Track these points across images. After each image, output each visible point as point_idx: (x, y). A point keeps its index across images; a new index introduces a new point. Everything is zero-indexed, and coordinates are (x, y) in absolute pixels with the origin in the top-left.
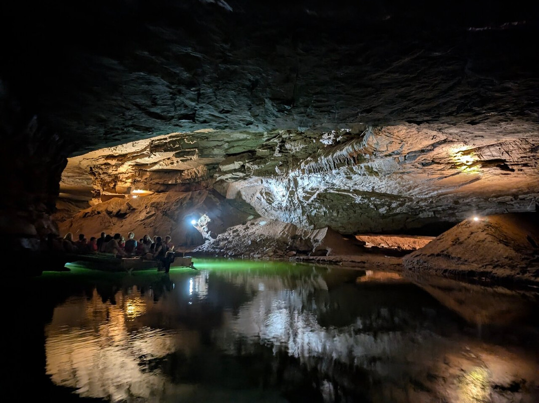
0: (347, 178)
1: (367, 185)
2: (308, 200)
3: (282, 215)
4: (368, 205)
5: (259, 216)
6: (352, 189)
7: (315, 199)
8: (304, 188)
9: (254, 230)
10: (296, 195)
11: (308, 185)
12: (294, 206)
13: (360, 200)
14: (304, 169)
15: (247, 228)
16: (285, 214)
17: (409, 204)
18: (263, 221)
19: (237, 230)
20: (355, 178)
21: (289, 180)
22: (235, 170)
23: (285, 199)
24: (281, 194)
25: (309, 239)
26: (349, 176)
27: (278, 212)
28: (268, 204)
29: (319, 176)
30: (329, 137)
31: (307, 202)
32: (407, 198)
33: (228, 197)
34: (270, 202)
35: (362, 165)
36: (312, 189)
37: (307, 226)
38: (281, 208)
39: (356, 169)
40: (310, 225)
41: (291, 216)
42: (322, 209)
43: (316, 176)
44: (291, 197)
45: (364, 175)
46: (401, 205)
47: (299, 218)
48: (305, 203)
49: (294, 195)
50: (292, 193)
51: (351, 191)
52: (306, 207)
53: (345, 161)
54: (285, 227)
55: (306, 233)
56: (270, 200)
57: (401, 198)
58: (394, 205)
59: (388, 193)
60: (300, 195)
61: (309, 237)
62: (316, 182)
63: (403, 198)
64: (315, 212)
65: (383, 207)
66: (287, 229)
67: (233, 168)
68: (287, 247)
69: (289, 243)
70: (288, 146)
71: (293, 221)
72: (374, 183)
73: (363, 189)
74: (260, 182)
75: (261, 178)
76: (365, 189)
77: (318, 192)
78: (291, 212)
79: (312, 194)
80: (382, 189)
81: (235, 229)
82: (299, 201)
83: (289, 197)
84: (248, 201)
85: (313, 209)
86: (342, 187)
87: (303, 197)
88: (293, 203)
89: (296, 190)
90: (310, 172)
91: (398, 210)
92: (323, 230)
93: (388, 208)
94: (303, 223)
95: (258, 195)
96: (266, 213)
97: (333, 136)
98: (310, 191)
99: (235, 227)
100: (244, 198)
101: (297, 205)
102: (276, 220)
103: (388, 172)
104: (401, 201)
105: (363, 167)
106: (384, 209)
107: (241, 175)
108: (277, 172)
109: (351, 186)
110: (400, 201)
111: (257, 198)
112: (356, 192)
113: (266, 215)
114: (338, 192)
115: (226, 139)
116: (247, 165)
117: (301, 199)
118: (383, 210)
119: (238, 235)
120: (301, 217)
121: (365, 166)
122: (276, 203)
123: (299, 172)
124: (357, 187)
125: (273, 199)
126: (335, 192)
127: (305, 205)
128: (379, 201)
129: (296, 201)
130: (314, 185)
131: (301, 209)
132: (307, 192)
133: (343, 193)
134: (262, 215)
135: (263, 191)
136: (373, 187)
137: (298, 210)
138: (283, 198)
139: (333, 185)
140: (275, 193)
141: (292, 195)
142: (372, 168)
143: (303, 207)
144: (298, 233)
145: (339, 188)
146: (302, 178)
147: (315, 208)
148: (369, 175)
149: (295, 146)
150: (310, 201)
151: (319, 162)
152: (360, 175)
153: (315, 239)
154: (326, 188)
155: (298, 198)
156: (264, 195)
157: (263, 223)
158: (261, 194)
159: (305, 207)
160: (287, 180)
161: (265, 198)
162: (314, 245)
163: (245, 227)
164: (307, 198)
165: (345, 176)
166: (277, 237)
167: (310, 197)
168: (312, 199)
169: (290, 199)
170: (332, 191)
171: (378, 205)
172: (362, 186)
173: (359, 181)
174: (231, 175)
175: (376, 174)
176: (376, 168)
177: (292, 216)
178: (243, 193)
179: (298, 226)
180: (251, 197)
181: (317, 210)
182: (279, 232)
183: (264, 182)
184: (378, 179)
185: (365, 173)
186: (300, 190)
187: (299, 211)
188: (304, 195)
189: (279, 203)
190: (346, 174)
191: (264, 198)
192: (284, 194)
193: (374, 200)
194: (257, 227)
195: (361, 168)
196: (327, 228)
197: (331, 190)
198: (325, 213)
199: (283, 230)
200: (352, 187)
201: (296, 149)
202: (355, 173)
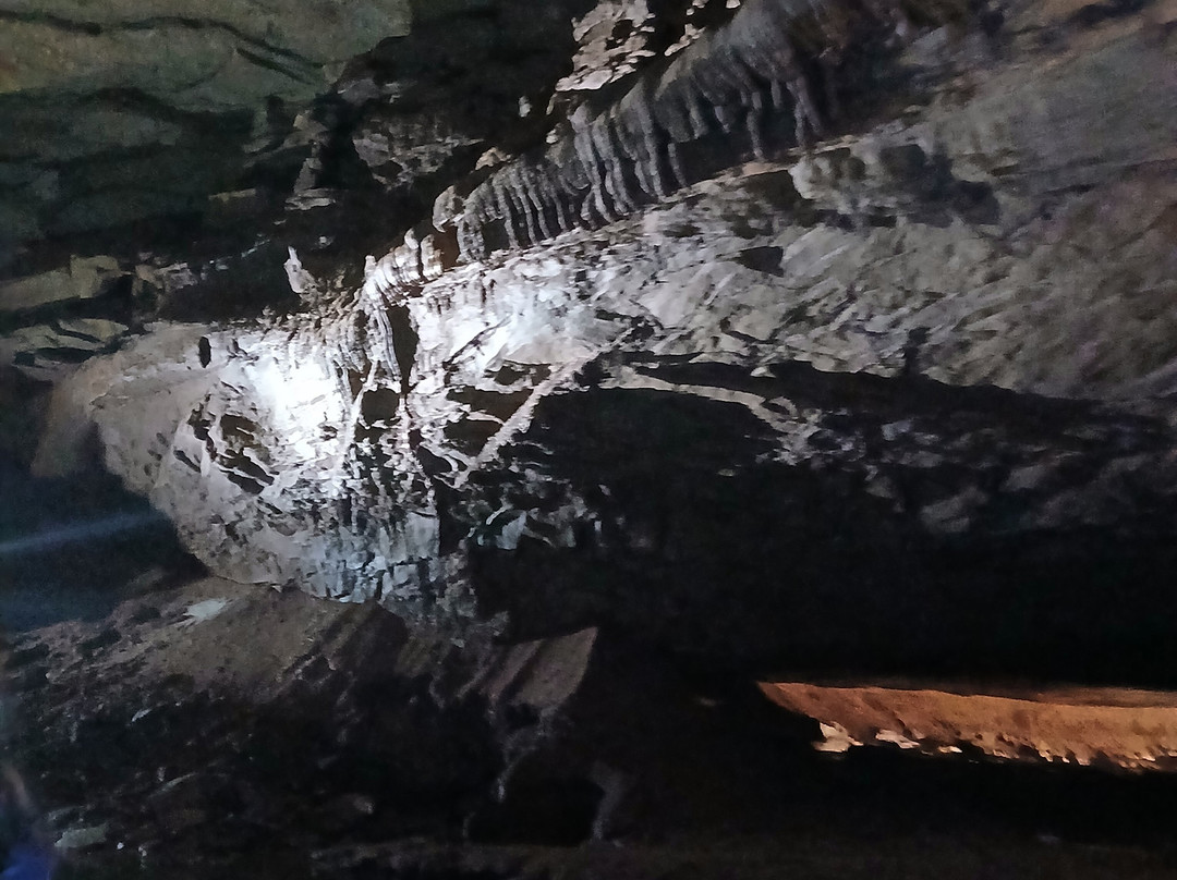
0: (750, 259)
1: (879, 323)
2: (474, 449)
3: (318, 556)
4: (859, 478)
5: (197, 570)
6: (769, 355)
7: (517, 435)
8: (451, 367)
9: (141, 649)
10: (406, 420)
11: (475, 342)
12: (391, 493)
13: (812, 440)
14: (451, 230)
15: (110, 637)
16: (339, 545)
17: (1134, 463)
18: (214, 595)
19: (41, 651)
20: (805, 254)
21: (362, 320)
22: (76, 308)
23: (337, 449)
24: (312, 420)
25: (477, 700)
26: (762, 242)
27: (300, 537)
28: (238, 490)
29: (553, 267)
30: (616, 51)
31: (471, 462)
32: (1127, 418)
33: (38, 468)
34: (251, 478)
35: (865, 147)
36: (506, 374)
37: (465, 621)
38: (316, 514)
39: (816, 181)
40: (485, 612)
41: (371, 557)
42: (563, 512)
43: (530, 271)
44: (375, 435)
45: (880, 219)
46: (1069, 477)
47: (423, 565)
48: (462, 467)
49: (392, 420)
50: (379, 407)
51: (758, 372)
52: (466, 495)
53: (740, 115)
54: (331, 633)
55: (457, 665)
56: (246, 464)
57: (1093, 420)
58: (1025, 477)
59: (1007, 382)
60: (425, 414)
61: (473, 694)
62: (529, 312)
63: (1104, 418)
64: (519, 525)
65: (953, 490)
66: (342, 638)
67: (61, 295)
68: (323, 763)
69: (343, 736)
70: (368, 145)
71: (387, 589)
72: (932, 297)
73: (845, 354)
74: (192, 355)
75: (200, 328)
76: (858, 355)
77: (543, 389)
78: (374, 534)
79: (505, 406)
80: (977, 352)
81: (32, 645)
82: (423, 455)
83: (360, 433)
84: (136, 481)
85: (506, 507)
86: (701, 341)
87: (450, 430)
88: (387, 474)
89: (407, 389)
90: (493, 238)
91: (1051, 512)
92: (567, 642)
93: (983, 498)
94: (444, 603)
95: (186, 437)
96: (234, 549)
97: (641, 41)
98: (488, 385)
99: (34, 633)
100: (113, 461)
101: (407, 484)
102: (291, 588)
103: (1084, 174)
104: (1087, 444)
105: (870, 160)
106: (956, 502)
107: (105, 328)
108: (296, 288)
109: (762, 333)
110: (1071, 443)
111: (181, 455)
112: (793, 379)
113: (234, 560)
114: (668, 386)
115: (52, 152)
116: (143, 273)
117: (435, 444)
118: (945, 514)
119: (38, 679)
120: (433, 564)
121: (886, 156)
122: (287, 479)
123: (419, 255)
124: (800, 345)
125: (267, 459)
126: (657, 384)
127: (461, 480)
128: (934, 448)
129: (404, 462)
130: (512, 338)
131: (431, 510)
132: (469, 396)
133: (706, 391)
134: (211, 563)
135: (215, 408)
136: (919, 335)
137: (413, 520)
138: (330, 447)
139: (643, 328)
140: (281, 420)
141: (378, 424)
142: (943, 162)
143: (446, 498)
144: (411, 663)
145: (680, 351)
146: (443, 304)
147: (522, 502)
148: (914, 219)
149: (408, 144)
150: (490, 450)
151: (554, 155)
152: (845, 223)
153: (515, 703)
154: (592, 355)
155: (415, 437)
156: (215, 432)
157: (204, 610)
158: (201, 428)
159: (457, 495)
160: (348, 325)
161: (221, 447)
162: (510, 743)
163: (92, 632)
164: (466, 435)
165: (737, 245)
166: (265, 695)
167: (492, 429)
168: (502, 437)
169: (365, 447)
170: (632, 380)
171: (920, 474)
172: (841, 332)
173: (832, 282)
174: (47, 330)
175: (976, 202)
176: (979, 159)
177: (379, 563)
178: (111, 437)
179: (416, 623)
180: (151, 459)
181: (534, 513)
182: (289, 661)
183: (218, 355)
184: (978, 250)
185: (890, 202)
186: (429, 384)
187: (423, 526)
188: (452, 412)
189: (304, 483)
190: (742, 231)
191: (214, 455)
192: (334, 419)
193: (905, 441)
194: (163, 635)
195: (859, 170)
196: (591, 634)
197: (628, 370)
198: (582, 528)
199: (316, 649)
200: (772, 340)
201: (414, 163)
202: (808, 215)
